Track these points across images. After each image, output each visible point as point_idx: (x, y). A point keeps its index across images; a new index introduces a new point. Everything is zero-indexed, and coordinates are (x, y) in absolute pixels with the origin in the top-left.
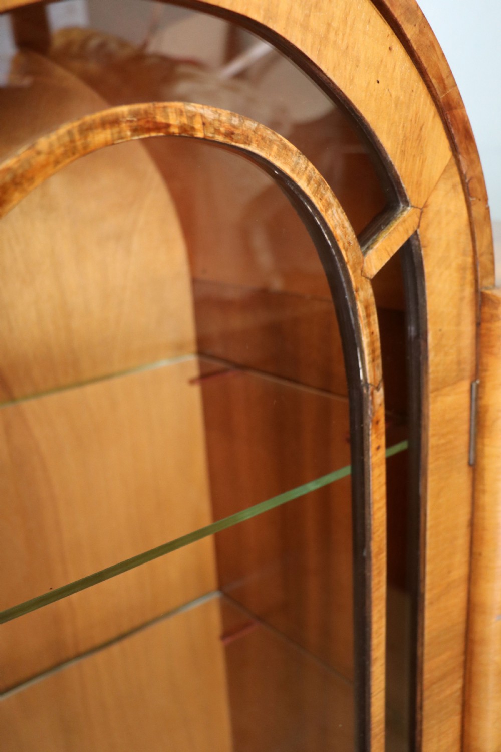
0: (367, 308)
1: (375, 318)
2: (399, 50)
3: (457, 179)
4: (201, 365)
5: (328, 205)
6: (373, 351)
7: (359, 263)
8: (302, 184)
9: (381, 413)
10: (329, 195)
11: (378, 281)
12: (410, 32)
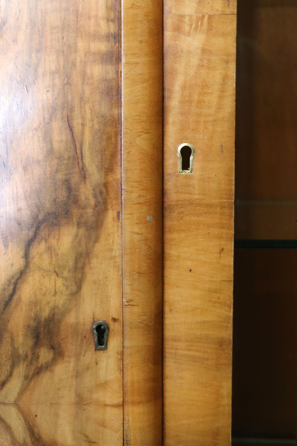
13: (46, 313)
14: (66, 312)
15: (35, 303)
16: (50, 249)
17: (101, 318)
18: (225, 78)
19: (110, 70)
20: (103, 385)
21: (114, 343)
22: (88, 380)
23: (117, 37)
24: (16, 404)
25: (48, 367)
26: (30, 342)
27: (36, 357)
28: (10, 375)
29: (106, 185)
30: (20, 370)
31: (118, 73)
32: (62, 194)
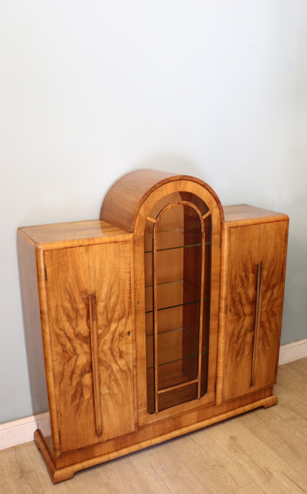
0: (203, 223)
1: (204, 224)
2: (209, 193)
3: (218, 207)
4: (184, 231)
5: (198, 211)
6: (203, 228)
7: (202, 218)
8: (195, 208)
9: (204, 236)
10: (198, 210)
11: (205, 220)
12: (210, 191)
13: (121, 332)
14: (124, 331)
15: (119, 331)
16: (121, 322)
17: (129, 330)
18: (143, 291)
19: (130, 295)
20: (129, 341)
21: (131, 334)
22: (127, 340)
23: (130, 290)
24: (117, 346)
25: (121, 340)
26: (119, 337)
27: (119, 339)
28: (116, 342)
29: (129, 311)
30: (117, 341)
31: (131, 295)
32: (123, 314)
